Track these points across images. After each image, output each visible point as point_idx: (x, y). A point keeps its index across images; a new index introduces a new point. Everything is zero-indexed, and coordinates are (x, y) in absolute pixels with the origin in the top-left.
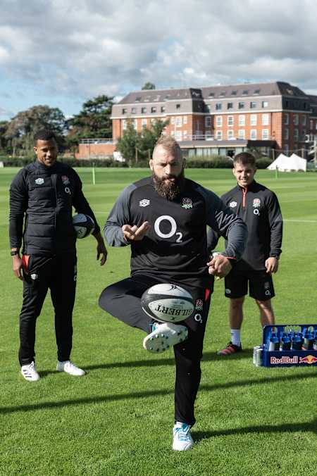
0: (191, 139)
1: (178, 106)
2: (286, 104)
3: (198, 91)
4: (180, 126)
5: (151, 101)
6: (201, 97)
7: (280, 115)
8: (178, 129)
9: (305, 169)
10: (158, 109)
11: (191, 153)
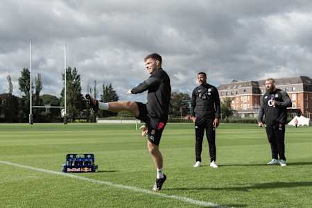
0: (252, 108)
1: (245, 91)
2: (306, 88)
3: (257, 83)
4: (246, 101)
5: (231, 88)
6: (258, 85)
7: (302, 94)
8: (245, 103)
9: (308, 124)
10: (235, 93)
11: (251, 115)
